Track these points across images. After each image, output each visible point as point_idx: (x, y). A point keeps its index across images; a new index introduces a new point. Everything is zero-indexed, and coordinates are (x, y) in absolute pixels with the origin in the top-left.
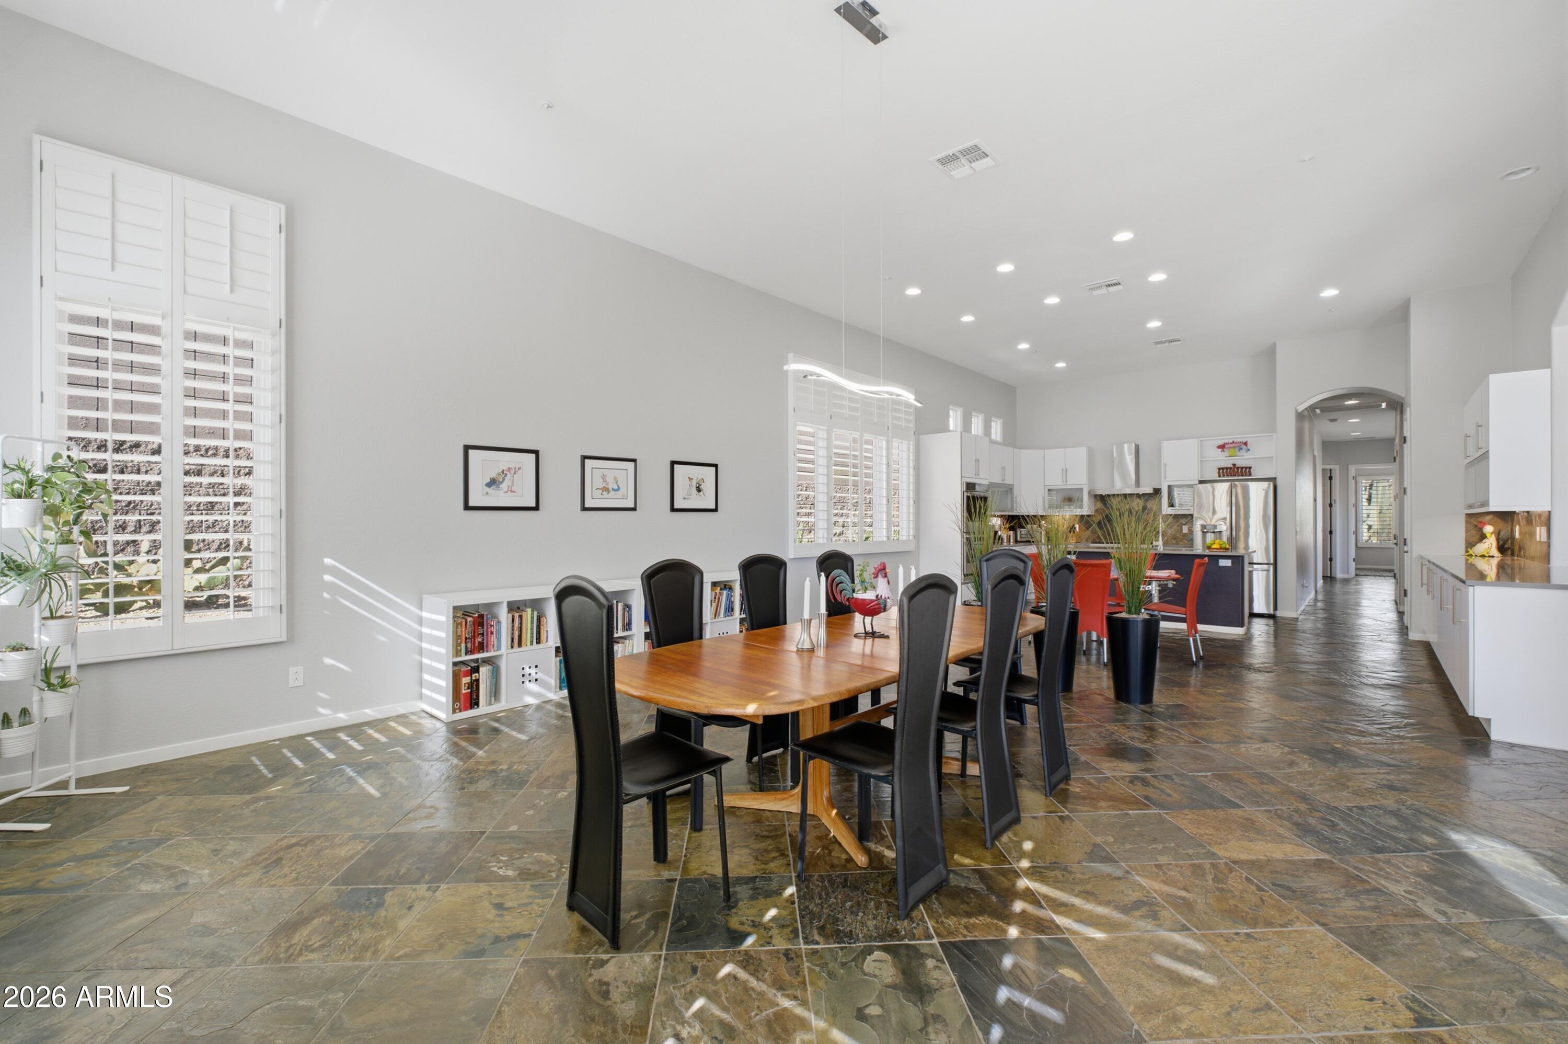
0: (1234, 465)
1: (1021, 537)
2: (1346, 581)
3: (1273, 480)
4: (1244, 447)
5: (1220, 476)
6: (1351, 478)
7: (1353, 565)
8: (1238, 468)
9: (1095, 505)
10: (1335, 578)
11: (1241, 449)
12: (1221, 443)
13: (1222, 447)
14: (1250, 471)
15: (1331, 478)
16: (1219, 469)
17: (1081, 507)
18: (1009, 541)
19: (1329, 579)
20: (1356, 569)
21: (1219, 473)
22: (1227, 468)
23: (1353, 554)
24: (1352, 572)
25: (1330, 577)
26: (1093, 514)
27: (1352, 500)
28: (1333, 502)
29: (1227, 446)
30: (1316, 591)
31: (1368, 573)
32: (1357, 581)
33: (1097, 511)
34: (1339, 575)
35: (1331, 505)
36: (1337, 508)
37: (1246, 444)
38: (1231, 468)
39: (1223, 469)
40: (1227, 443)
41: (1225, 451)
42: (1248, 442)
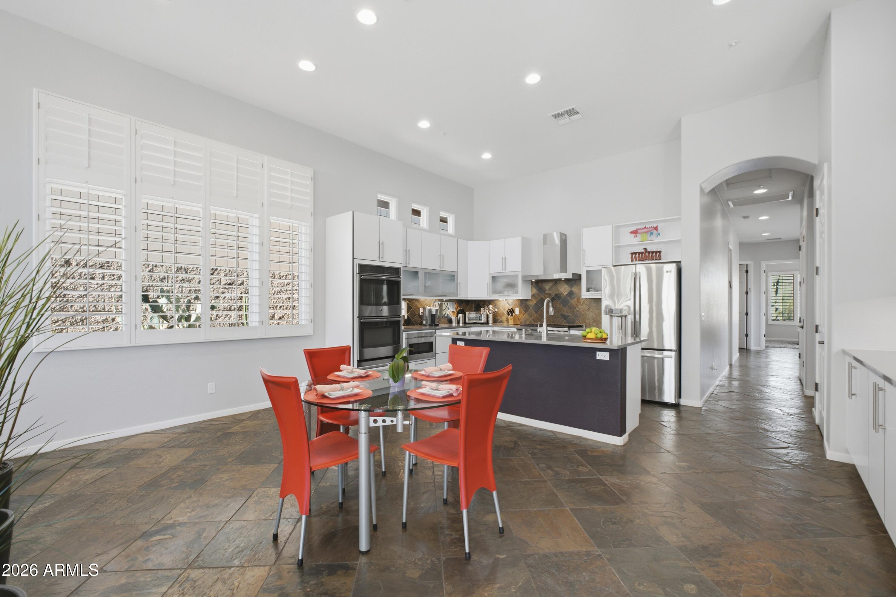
0: (645, 249)
1: (469, 320)
2: (758, 353)
3: (678, 263)
4: (655, 231)
5: (632, 261)
6: (762, 272)
7: (763, 339)
8: (649, 253)
9: (532, 291)
10: (750, 350)
11: (652, 234)
12: (634, 229)
13: (635, 232)
14: (660, 256)
15: (747, 272)
16: (632, 254)
17: (517, 292)
18: (458, 322)
19: (744, 350)
20: (766, 341)
21: (632, 258)
22: (639, 253)
23: (763, 332)
24: (763, 347)
25: (746, 349)
26: (530, 298)
27: (763, 289)
28: (748, 291)
29: (639, 231)
30: (731, 365)
31: (776, 345)
32: (767, 353)
33: (533, 296)
34: (753, 347)
35: (747, 293)
36: (752, 295)
37: (656, 228)
38: (642, 253)
39: (635, 253)
40: (639, 229)
41: (637, 236)
42: (658, 227)
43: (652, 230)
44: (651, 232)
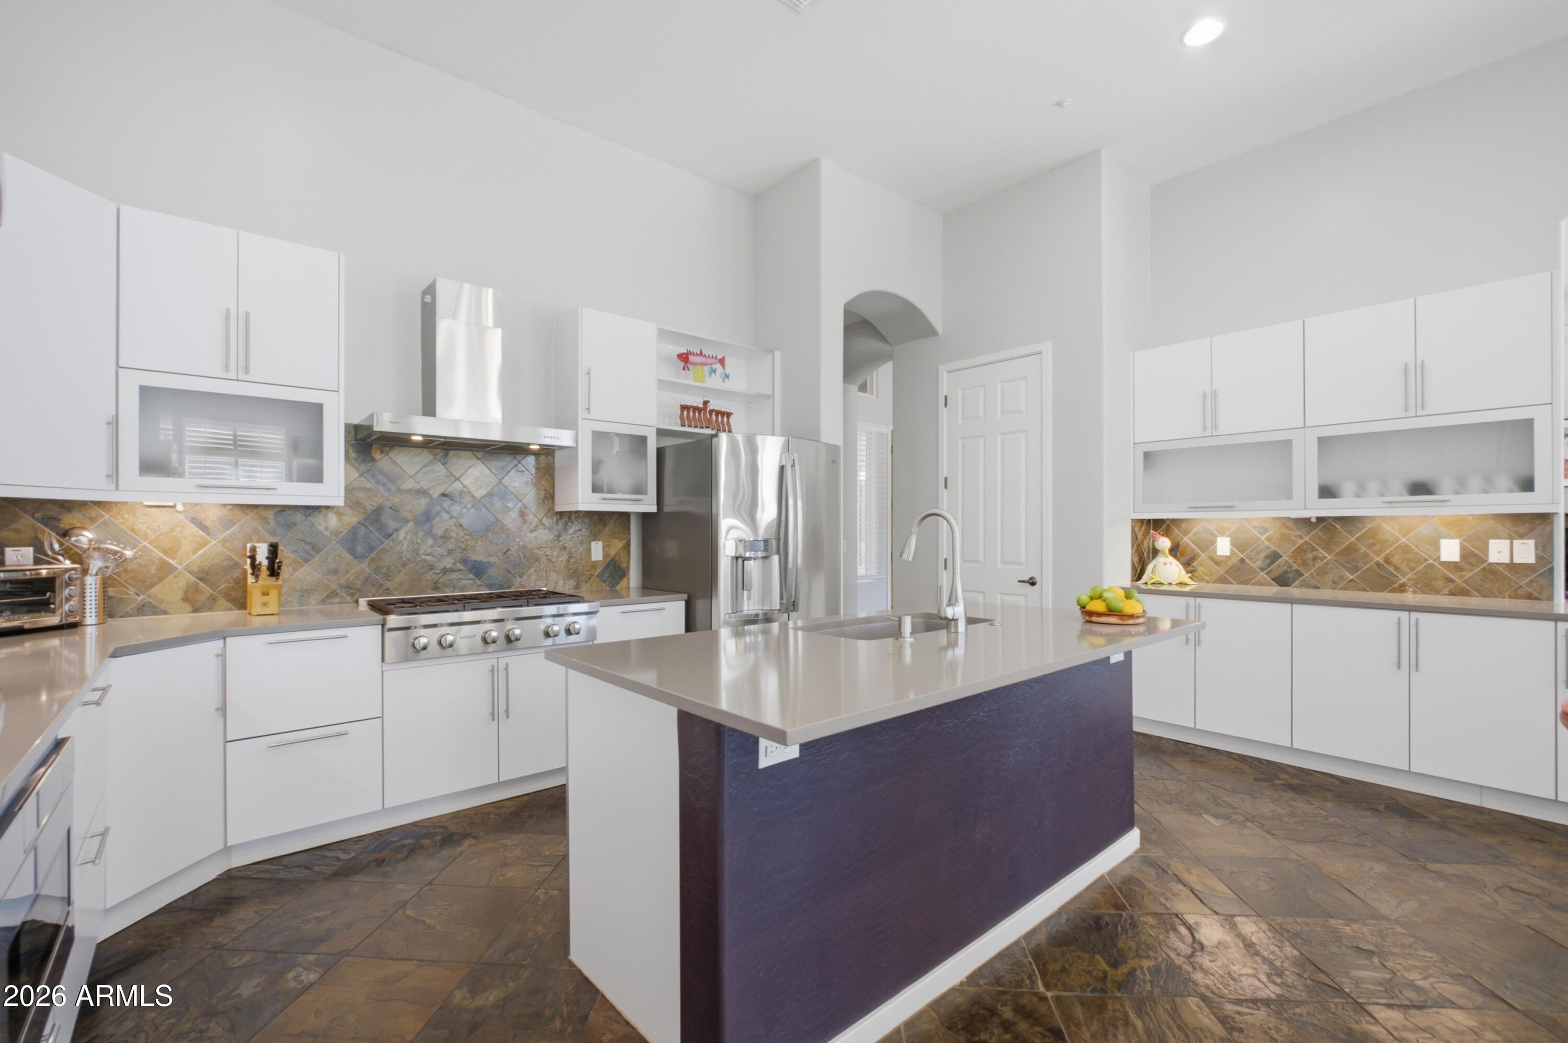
0: (704, 402)
4: (718, 366)
5: (683, 425)
8: (711, 411)
11: (715, 371)
12: (684, 349)
13: (684, 358)
14: (728, 424)
16: (682, 407)
21: (681, 416)
22: (694, 408)
29: (691, 358)
37: (722, 362)
38: (699, 409)
39: (688, 407)
40: (694, 353)
41: (690, 368)
42: (726, 359)
43: (716, 363)
44: (712, 368)
